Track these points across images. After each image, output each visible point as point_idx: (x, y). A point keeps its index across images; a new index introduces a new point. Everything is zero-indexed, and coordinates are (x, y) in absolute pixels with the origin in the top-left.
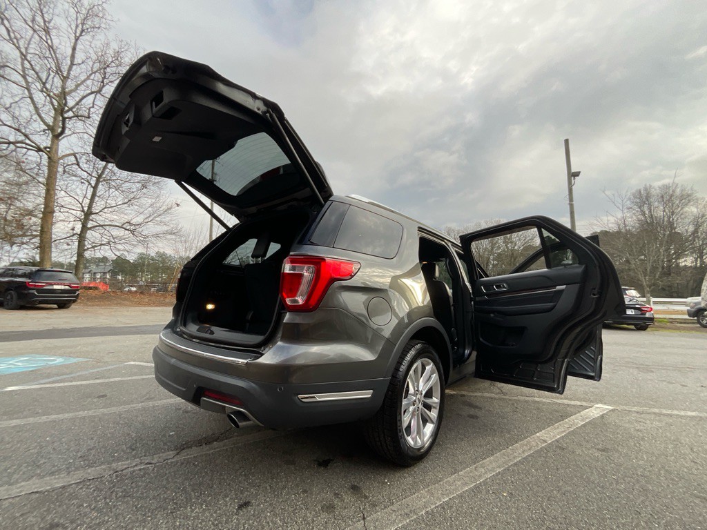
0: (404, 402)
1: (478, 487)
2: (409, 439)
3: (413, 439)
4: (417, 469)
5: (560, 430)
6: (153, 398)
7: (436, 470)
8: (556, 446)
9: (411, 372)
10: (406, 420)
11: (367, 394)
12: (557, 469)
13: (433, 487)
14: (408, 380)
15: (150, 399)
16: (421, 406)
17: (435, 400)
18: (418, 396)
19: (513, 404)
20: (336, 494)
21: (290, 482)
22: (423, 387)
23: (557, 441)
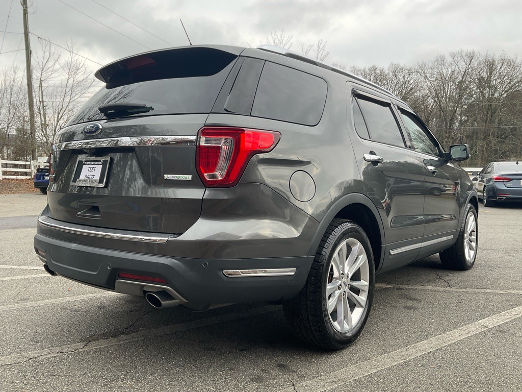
0: (329, 287)
1: (408, 363)
2: (336, 324)
3: (339, 323)
4: (346, 353)
5: (506, 317)
6: (27, 299)
7: (365, 352)
8: (497, 331)
9: (335, 255)
10: (331, 304)
11: (290, 272)
12: (492, 348)
13: (361, 363)
14: (332, 263)
15: (24, 300)
16: (347, 290)
17: (364, 283)
18: (344, 280)
19: (459, 296)
20: (263, 370)
21: (214, 363)
22: (349, 271)
23: (499, 326)
